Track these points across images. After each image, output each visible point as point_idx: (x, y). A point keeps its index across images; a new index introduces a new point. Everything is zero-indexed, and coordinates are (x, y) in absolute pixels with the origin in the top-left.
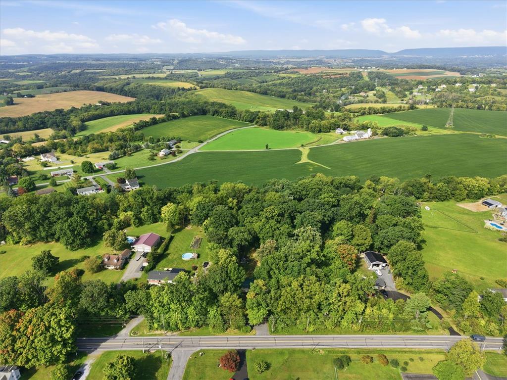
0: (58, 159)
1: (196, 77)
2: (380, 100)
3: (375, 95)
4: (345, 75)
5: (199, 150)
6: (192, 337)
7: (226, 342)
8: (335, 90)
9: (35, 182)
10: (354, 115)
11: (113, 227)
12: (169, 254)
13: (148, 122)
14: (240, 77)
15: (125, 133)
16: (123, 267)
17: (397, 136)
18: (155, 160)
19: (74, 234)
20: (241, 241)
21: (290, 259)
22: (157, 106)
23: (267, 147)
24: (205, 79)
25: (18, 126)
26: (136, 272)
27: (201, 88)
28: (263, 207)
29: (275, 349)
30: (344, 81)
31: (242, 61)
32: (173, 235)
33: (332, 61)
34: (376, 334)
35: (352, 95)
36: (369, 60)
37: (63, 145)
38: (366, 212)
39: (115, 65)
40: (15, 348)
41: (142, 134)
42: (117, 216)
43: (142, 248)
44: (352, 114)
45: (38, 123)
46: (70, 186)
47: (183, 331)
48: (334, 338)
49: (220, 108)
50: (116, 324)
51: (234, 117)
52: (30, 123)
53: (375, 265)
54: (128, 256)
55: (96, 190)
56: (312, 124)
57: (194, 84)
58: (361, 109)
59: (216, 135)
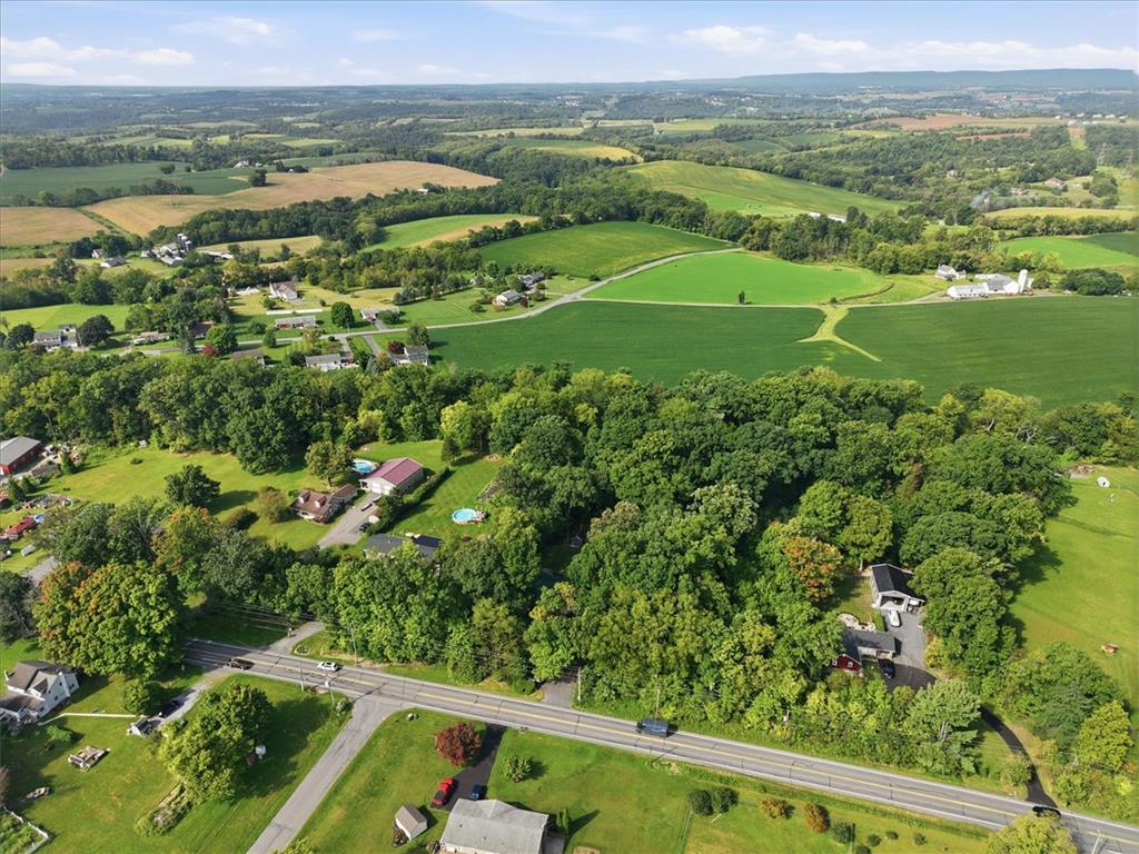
0: (300, 295)
1: (646, 135)
2: (1098, 201)
3: (1086, 186)
4: (1016, 135)
5: (583, 296)
6: (408, 679)
7: (472, 703)
8: (980, 171)
9: (237, 338)
10: (1002, 236)
11: (342, 437)
12: (430, 506)
13: (500, 231)
14: (747, 136)
15: (443, 252)
16: (330, 520)
17: (1102, 293)
18: (484, 311)
19: (258, 442)
20: (569, 496)
21: (649, 550)
22: (536, 198)
23: (742, 298)
24: (666, 140)
25: (261, 228)
26: (350, 532)
27: (645, 161)
28: (644, 430)
29: (571, 741)
30: (1012, 148)
31: (764, 100)
32: (451, 468)
33: (996, 99)
34: (824, 758)
35: (1022, 184)
36: (1108, 96)
37: (317, 269)
38: (897, 470)
39: (483, 108)
40: (68, 632)
41: (478, 255)
42: (355, 417)
43: (379, 487)
44: (996, 233)
45: (297, 224)
46: (299, 350)
47: (394, 664)
48: (716, 744)
49: (669, 205)
50: (275, 626)
51: (697, 227)
52: (281, 223)
53: (894, 599)
54: (348, 498)
55: (342, 362)
56: (875, 252)
57: (633, 152)
58: (1026, 219)
59: (635, 266)
